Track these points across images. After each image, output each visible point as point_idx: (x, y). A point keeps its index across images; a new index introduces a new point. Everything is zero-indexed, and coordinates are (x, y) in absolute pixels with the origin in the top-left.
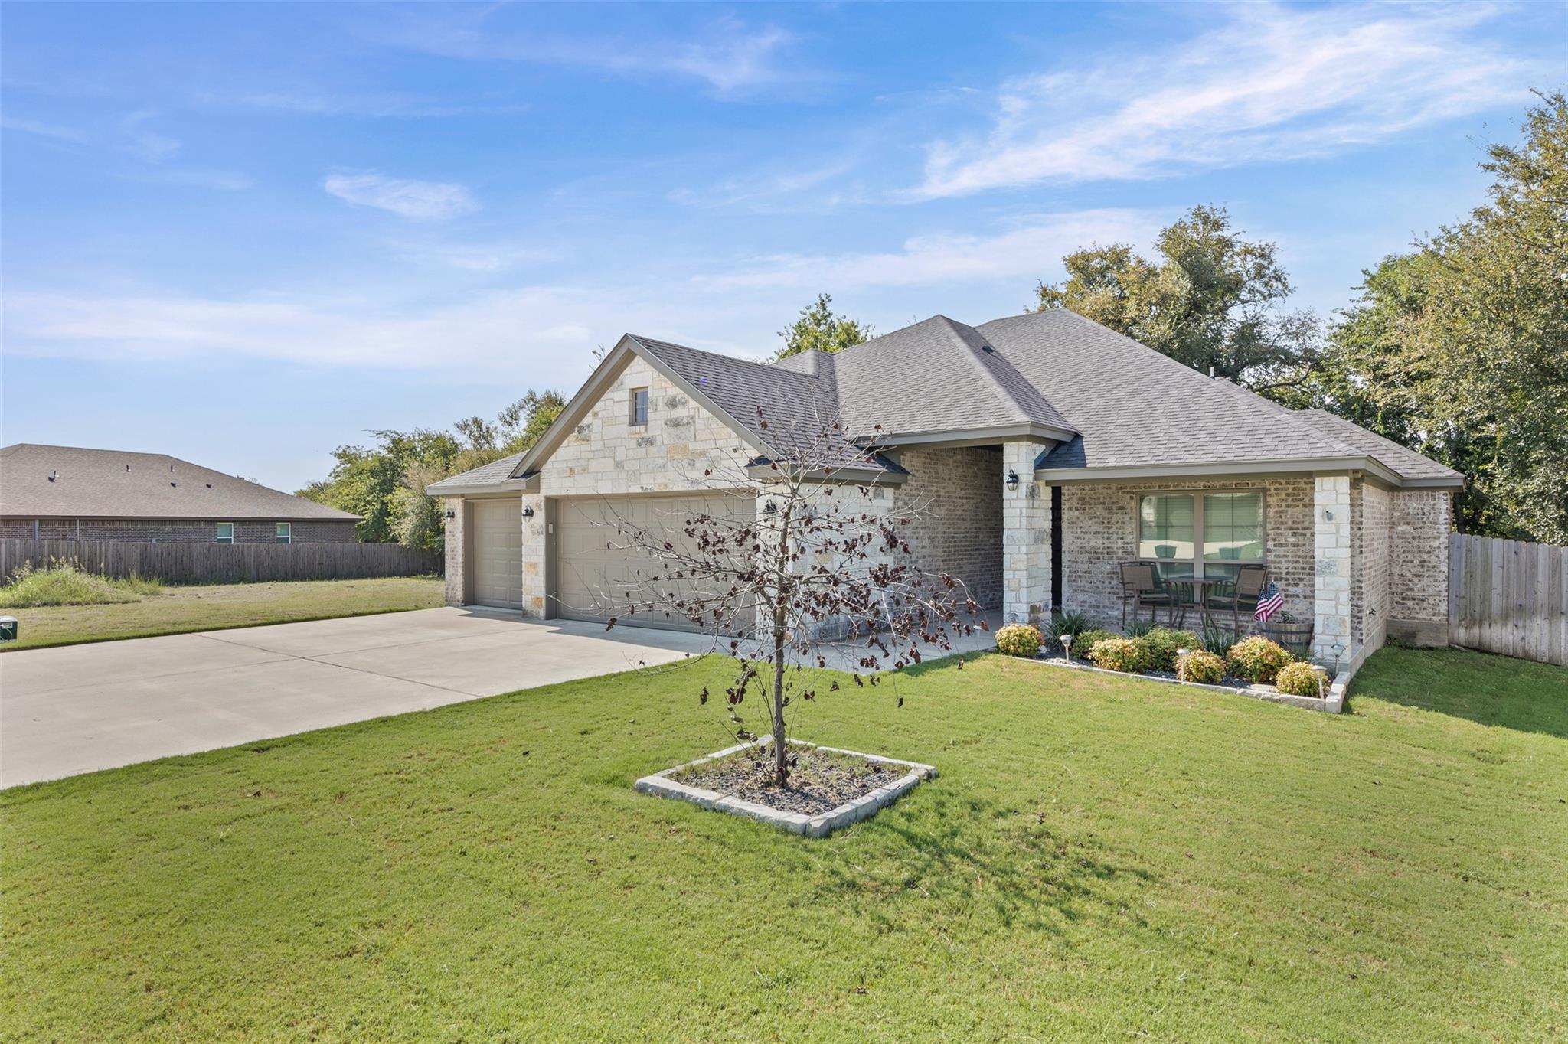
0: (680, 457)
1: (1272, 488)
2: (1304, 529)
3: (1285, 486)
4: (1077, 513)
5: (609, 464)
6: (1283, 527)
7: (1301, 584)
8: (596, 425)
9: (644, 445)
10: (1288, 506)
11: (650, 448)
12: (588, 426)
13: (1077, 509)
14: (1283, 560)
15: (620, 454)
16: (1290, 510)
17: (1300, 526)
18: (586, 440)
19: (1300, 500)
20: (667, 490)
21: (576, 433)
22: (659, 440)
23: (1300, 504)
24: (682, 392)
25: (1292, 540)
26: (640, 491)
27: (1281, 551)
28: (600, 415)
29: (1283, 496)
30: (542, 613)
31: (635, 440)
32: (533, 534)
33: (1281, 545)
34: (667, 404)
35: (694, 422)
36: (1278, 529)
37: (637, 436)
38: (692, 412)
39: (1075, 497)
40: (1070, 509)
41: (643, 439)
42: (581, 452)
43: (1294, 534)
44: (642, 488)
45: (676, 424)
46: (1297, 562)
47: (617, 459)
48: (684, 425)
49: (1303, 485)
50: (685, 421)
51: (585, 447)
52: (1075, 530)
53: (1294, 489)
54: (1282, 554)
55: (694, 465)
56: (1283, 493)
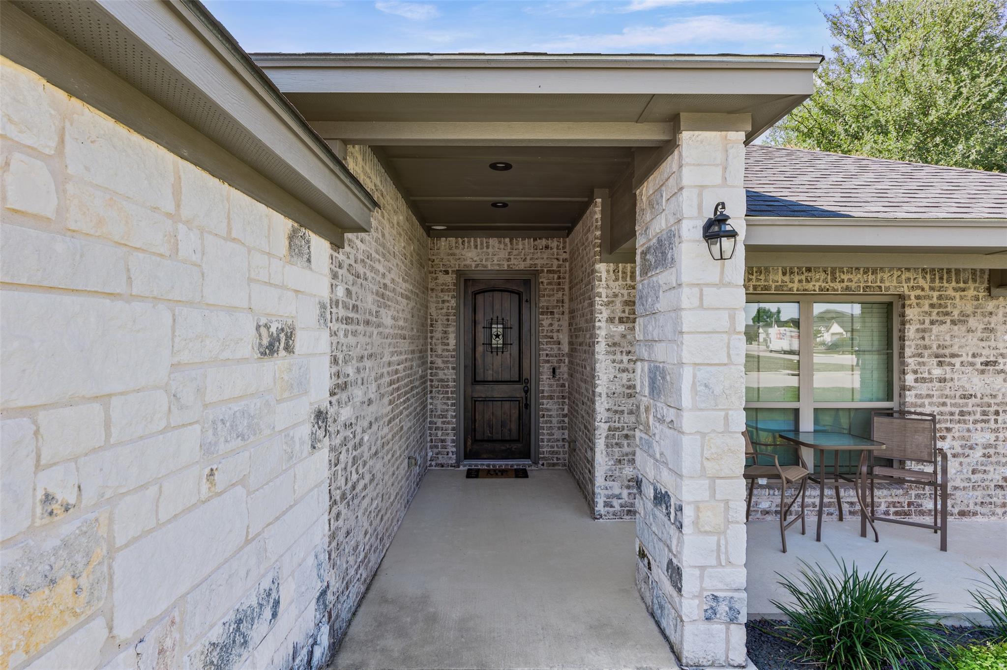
1: (913, 294)
2: (953, 356)
3: (928, 292)
4: (621, 328)
6: (926, 353)
7: (949, 436)
10: (932, 323)
13: (621, 321)
14: (927, 401)
16: (935, 329)
17: (947, 352)
19: (947, 314)
23: (948, 319)
25: (937, 372)
27: (923, 389)
29: (926, 308)
33: (924, 380)
36: (920, 355)
39: (618, 301)
40: (611, 320)
43: (940, 364)
46: (944, 404)
49: (951, 292)
52: (618, 357)
53: (940, 298)
54: (924, 392)
56: (927, 303)
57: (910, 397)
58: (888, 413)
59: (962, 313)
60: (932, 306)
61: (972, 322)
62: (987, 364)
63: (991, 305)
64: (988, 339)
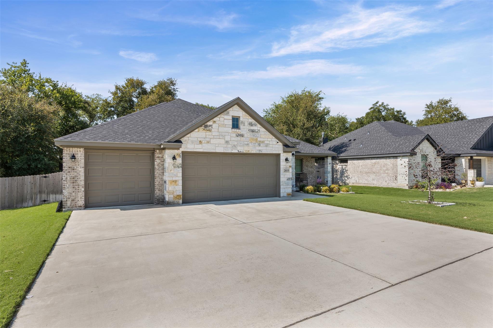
0: (255, 142)
1: (304, 158)
2: (308, 166)
5: (223, 141)
6: (305, 166)
7: (308, 176)
8: (214, 126)
9: (239, 136)
11: (242, 138)
12: (211, 126)
15: (228, 138)
16: (306, 163)
18: (210, 131)
19: (307, 161)
20: (249, 152)
21: (203, 127)
22: (246, 135)
24: (255, 121)
26: (237, 152)
28: (217, 122)
29: (305, 160)
30: (181, 201)
31: (235, 134)
32: (175, 167)
33: (305, 169)
34: (249, 124)
35: (260, 132)
37: (236, 133)
38: (259, 129)
41: (238, 134)
42: (206, 135)
43: (307, 167)
44: (238, 151)
45: (253, 131)
46: (307, 172)
47: (226, 140)
48: (256, 132)
49: (308, 158)
50: (256, 131)
51: (208, 133)
54: (305, 171)
55: (260, 145)
56: (305, 159)
57: (304, 171)
58: (301, 173)
59: (309, 161)
60: (306, 160)
61: (310, 162)
62: (311, 167)
63: (312, 160)
64: (311, 164)
